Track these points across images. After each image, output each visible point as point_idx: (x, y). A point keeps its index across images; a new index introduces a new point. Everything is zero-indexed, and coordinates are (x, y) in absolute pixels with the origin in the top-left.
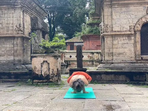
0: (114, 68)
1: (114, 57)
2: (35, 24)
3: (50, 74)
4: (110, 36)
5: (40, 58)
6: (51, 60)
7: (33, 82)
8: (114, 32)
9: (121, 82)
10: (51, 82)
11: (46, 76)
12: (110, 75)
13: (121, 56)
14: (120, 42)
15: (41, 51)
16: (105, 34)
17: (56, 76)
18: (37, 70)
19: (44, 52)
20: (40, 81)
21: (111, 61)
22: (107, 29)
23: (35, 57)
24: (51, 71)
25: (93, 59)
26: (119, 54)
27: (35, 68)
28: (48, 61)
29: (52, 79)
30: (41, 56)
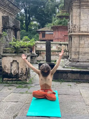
0: (80, 67)
1: (80, 56)
2: (6, 23)
3: (19, 73)
4: (77, 36)
5: (10, 57)
6: (20, 60)
7: (3, 80)
8: (81, 32)
9: (86, 81)
10: (20, 80)
11: (15, 74)
12: (76, 74)
13: (87, 55)
14: (86, 42)
15: (11, 51)
16: (72, 34)
17: (25, 75)
18: (7, 69)
19: (14, 52)
20: (10, 79)
21: (77, 59)
22: (75, 30)
23: (5, 56)
24: (20, 70)
25: (61, 49)
26: (85, 53)
27: (5, 67)
29: (21, 78)
30: (11, 55)
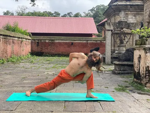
15: (139, 42)
23: (135, 49)
27: (135, 64)
28: (141, 56)
29: (143, 81)
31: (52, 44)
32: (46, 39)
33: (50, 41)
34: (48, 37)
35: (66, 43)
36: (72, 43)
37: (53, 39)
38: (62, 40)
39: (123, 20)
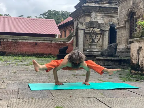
5: (137, 43)
7: (131, 72)
11: (142, 66)
15: (138, 34)
18: (134, 58)
19: (140, 36)
20: (136, 72)
27: (133, 56)
28: (142, 47)
30: (136, 40)
31: (16, 43)
32: (8, 38)
33: (13, 41)
34: (10, 37)
35: (30, 43)
36: (36, 43)
37: (16, 38)
38: (26, 40)
39: (95, 20)
